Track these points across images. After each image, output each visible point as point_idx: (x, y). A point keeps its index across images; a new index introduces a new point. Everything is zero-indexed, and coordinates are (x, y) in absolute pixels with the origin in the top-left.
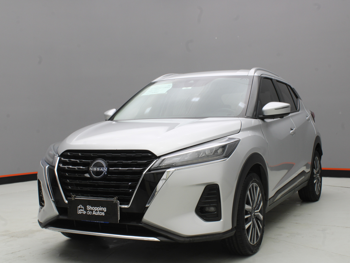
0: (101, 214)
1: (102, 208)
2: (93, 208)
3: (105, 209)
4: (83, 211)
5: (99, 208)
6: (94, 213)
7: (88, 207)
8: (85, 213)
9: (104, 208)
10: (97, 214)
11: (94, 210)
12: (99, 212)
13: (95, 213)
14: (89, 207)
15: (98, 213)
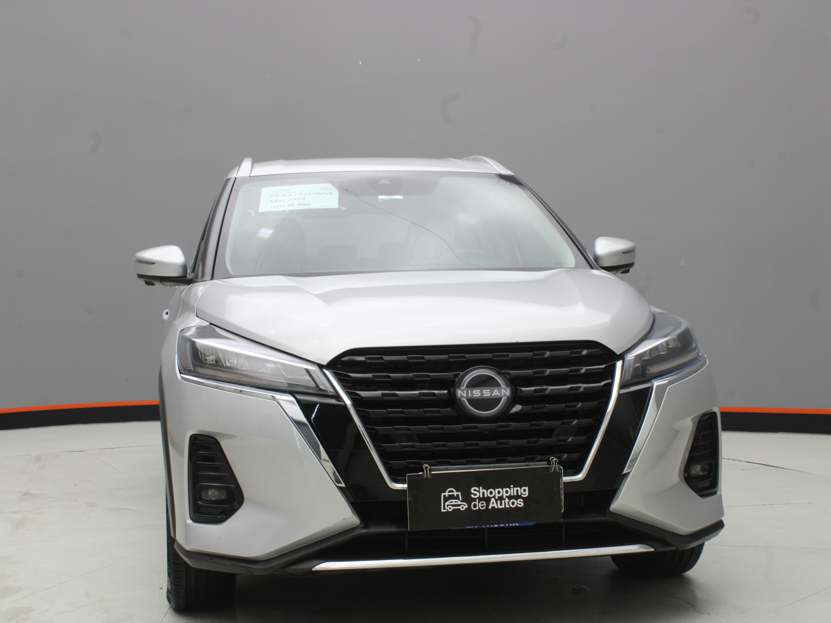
0: (513, 503)
1: (515, 489)
2: (491, 493)
3: (525, 491)
4: (460, 503)
5: (508, 489)
6: (493, 504)
7: (475, 490)
8: (464, 507)
9: (523, 488)
10: (503, 506)
11: (494, 497)
12: (507, 500)
13: (495, 505)
14: (479, 491)
15: (507, 504)
